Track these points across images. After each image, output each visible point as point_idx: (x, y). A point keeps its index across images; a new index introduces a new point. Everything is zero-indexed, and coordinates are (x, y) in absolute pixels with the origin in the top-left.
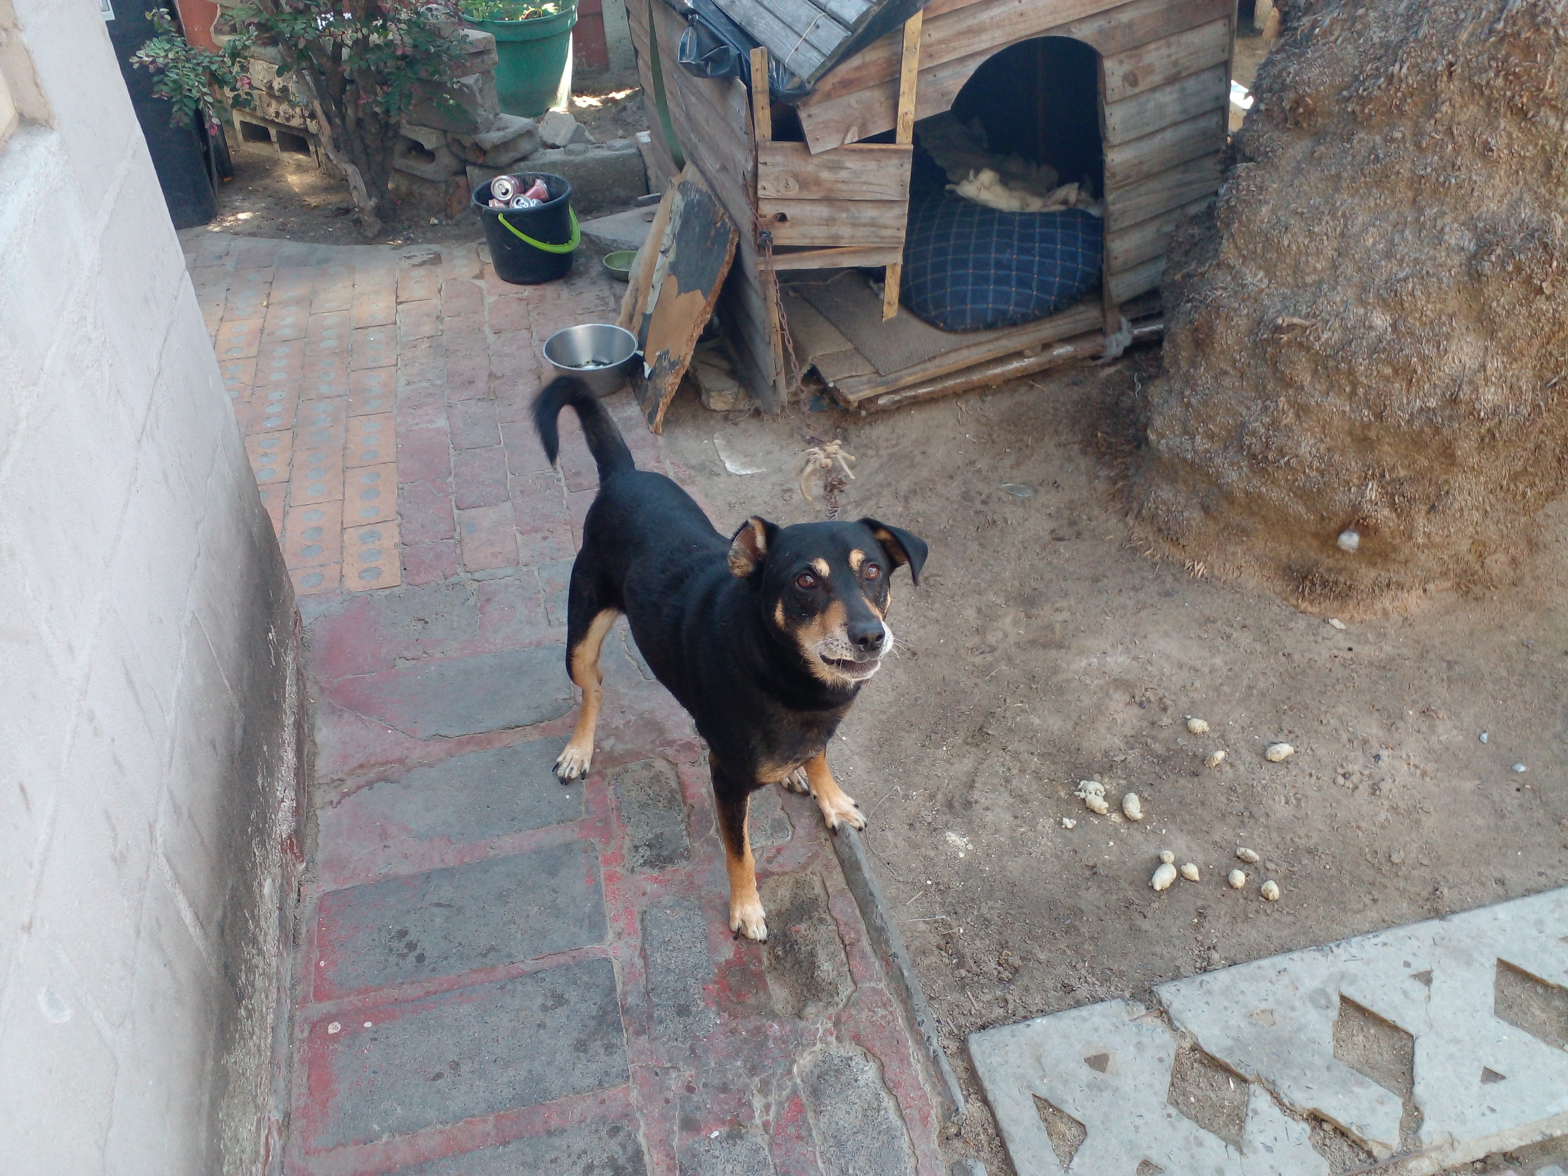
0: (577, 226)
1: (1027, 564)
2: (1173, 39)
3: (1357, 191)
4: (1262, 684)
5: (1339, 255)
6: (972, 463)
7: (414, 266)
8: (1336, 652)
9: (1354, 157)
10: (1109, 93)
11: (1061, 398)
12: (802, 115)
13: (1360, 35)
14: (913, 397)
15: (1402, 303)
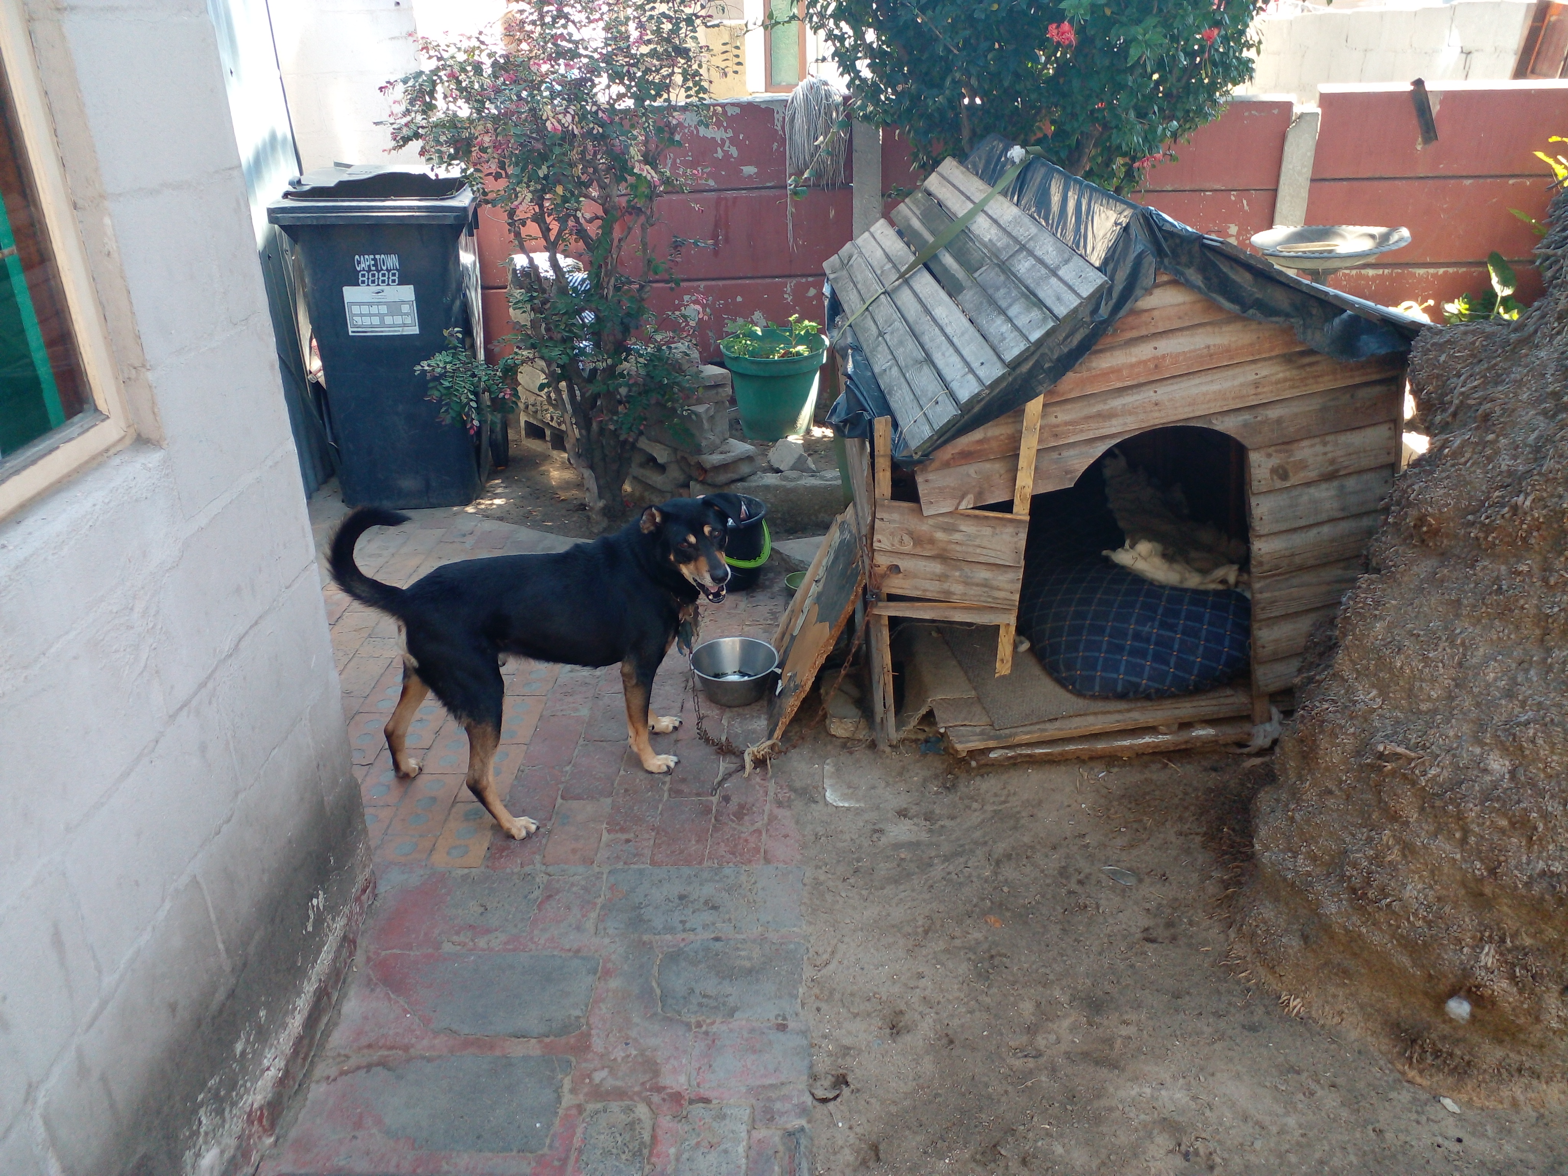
0: (768, 543)
1: (1106, 962)
2: (1329, 438)
3: (1479, 621)
4: (1337, 1162)
5: (1457, 686)
6: (1082, 836)
8: (1440, 1140)
9: (1477, 584)
10: (1255, 484)
11: (1195, 783)
12: (919, 479)
13: (1490, 459)
14: (1030, 756)
15: (1521, 749)
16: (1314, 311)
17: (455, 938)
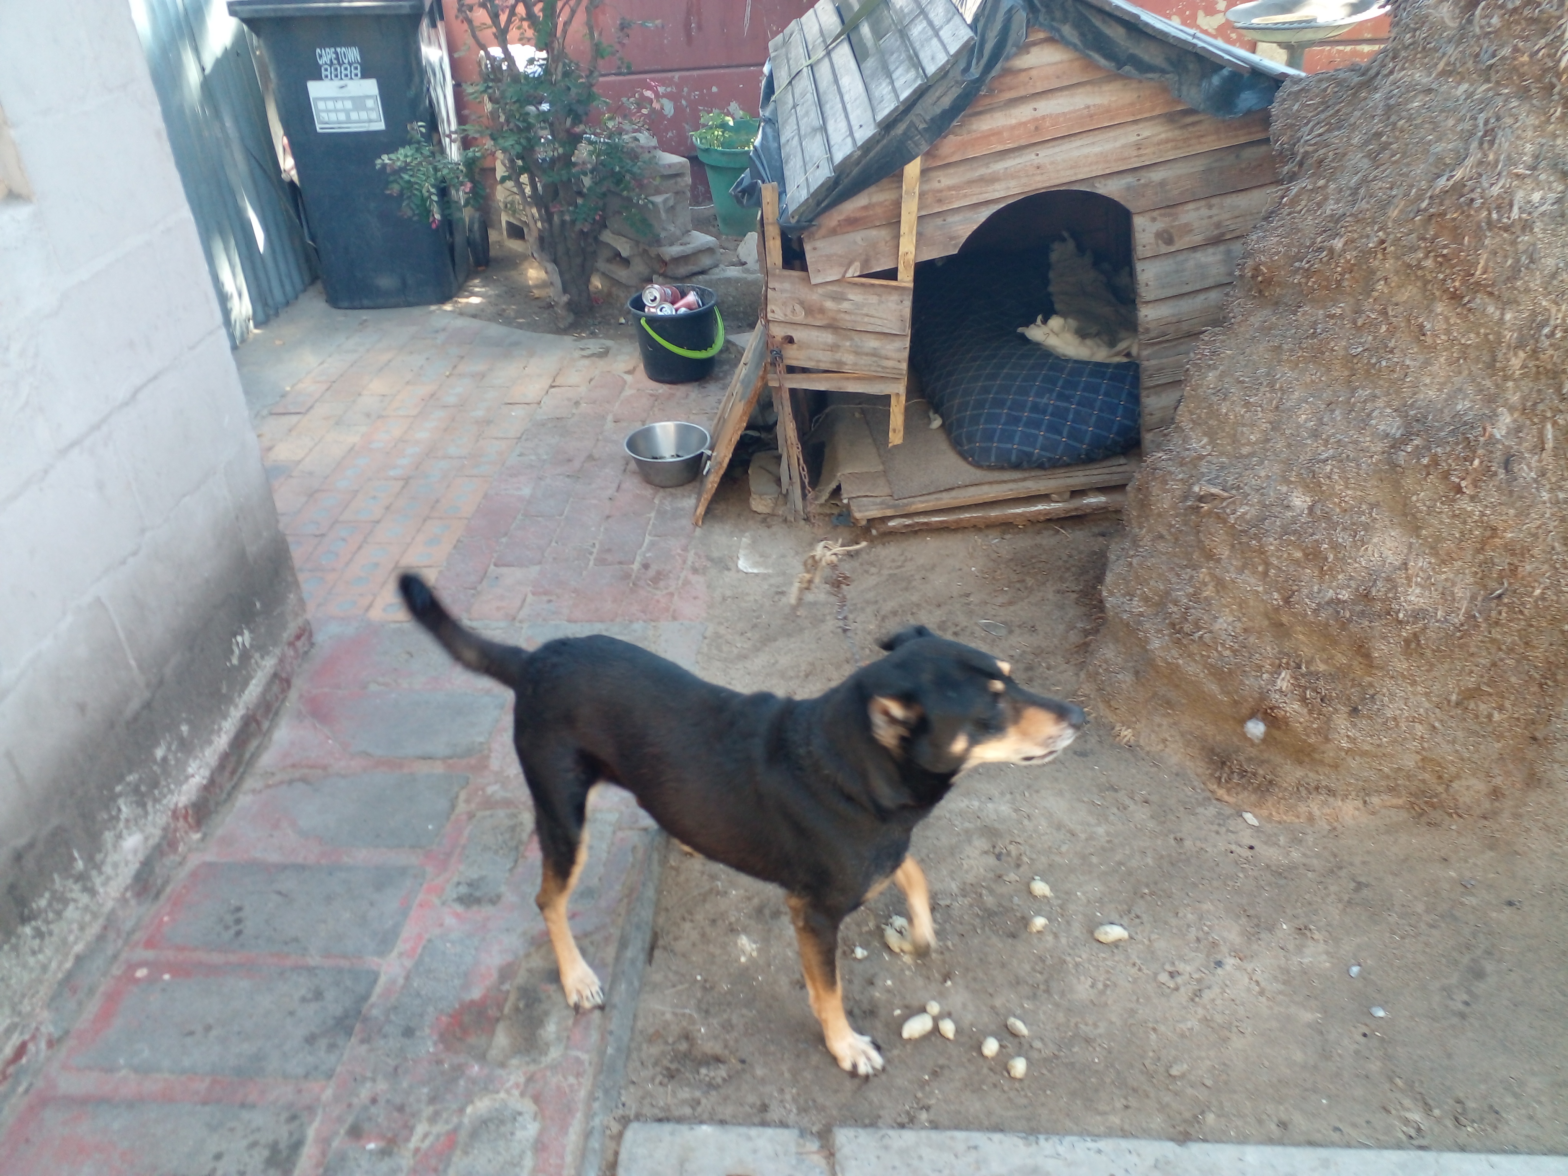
0: (721, 334)
2: (1214, 201)
3: (1296, 365)
5: (1273, 429)
6: (968, 595)
7: (584, 357)
8: (1233, 847)
9: (1297, 329)
10: (1139, 249)
12: (807, 248)
13: (1319, 205)
14: (927, 523)
15: (1320, 485)
16: (1191, 66)
17: (381, 679)
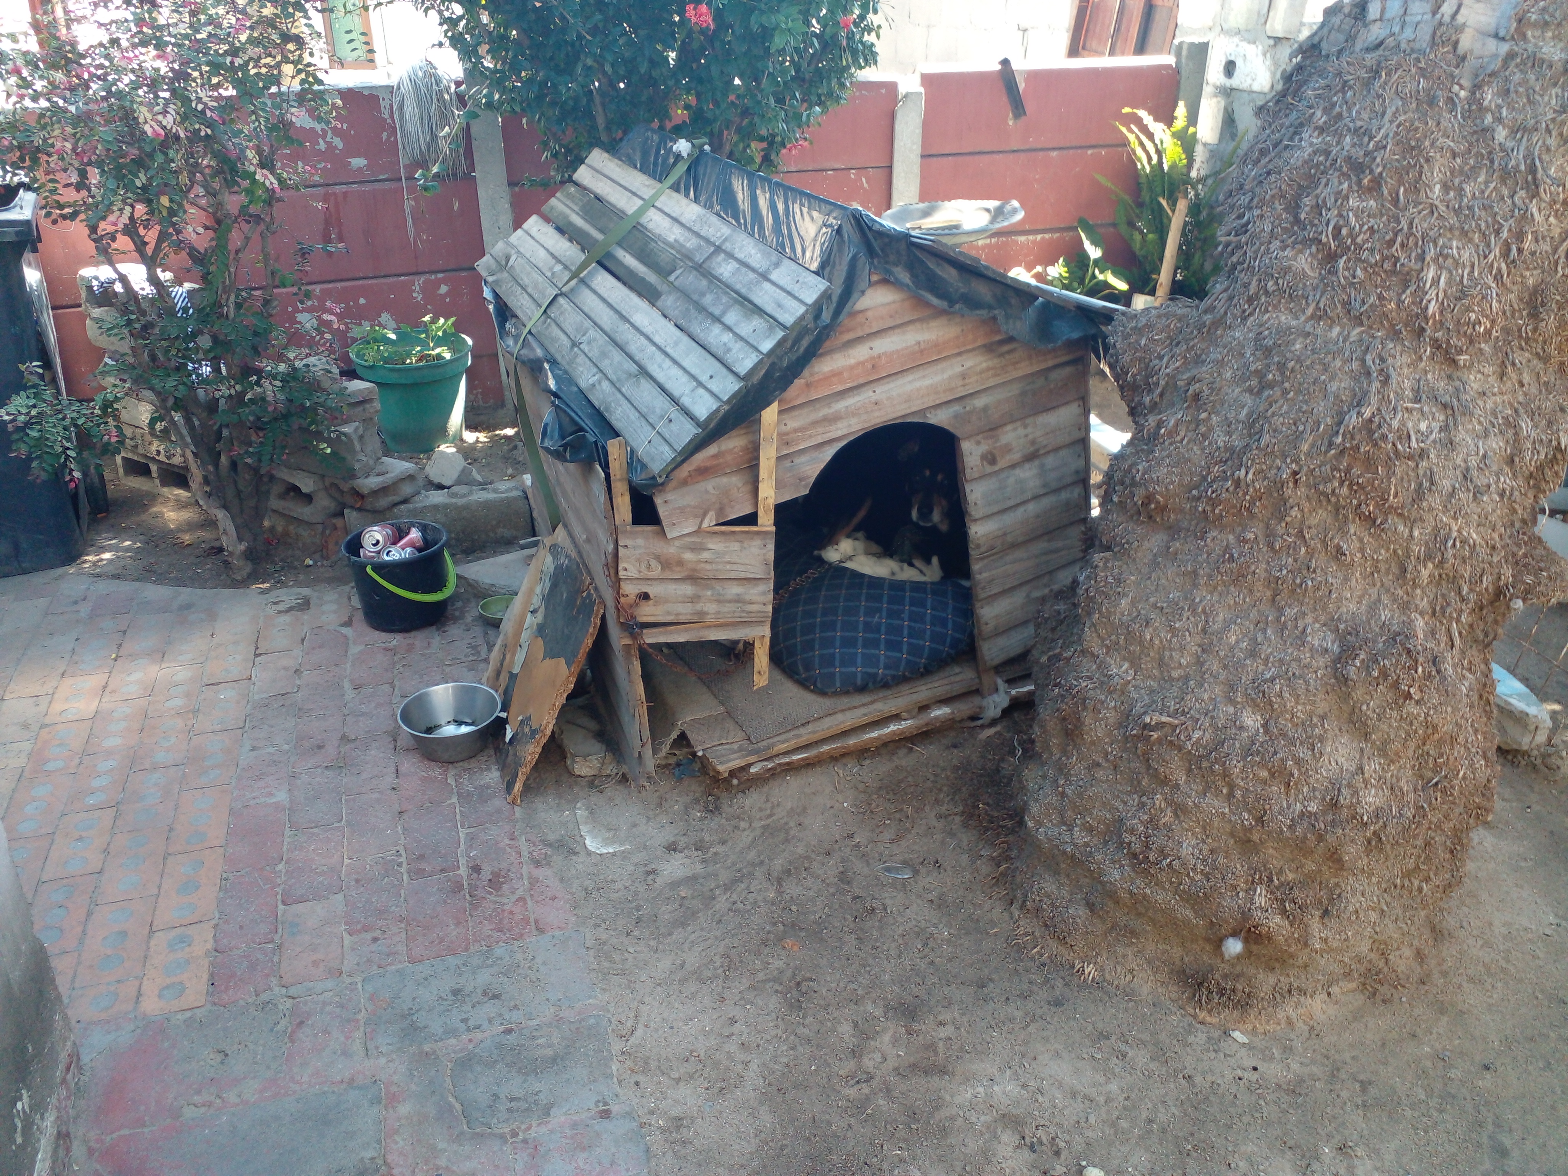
0: (452, 570)
1: (907, 963)
2: (1029, 421)
3: (1215, 588)
4: (1162, 1117)
5: (1203, 651)
6: (851, 836)
7: (280, 612)
8: (1239, 1073)
9: (1209, 555)
10: (968, 471)
11: (942, 763)
12: (658, 501)
13: (1205, 437)
14: (788, 764)
15: (1271, 704)
16: (1013, 301)
17: (197, 1099)
